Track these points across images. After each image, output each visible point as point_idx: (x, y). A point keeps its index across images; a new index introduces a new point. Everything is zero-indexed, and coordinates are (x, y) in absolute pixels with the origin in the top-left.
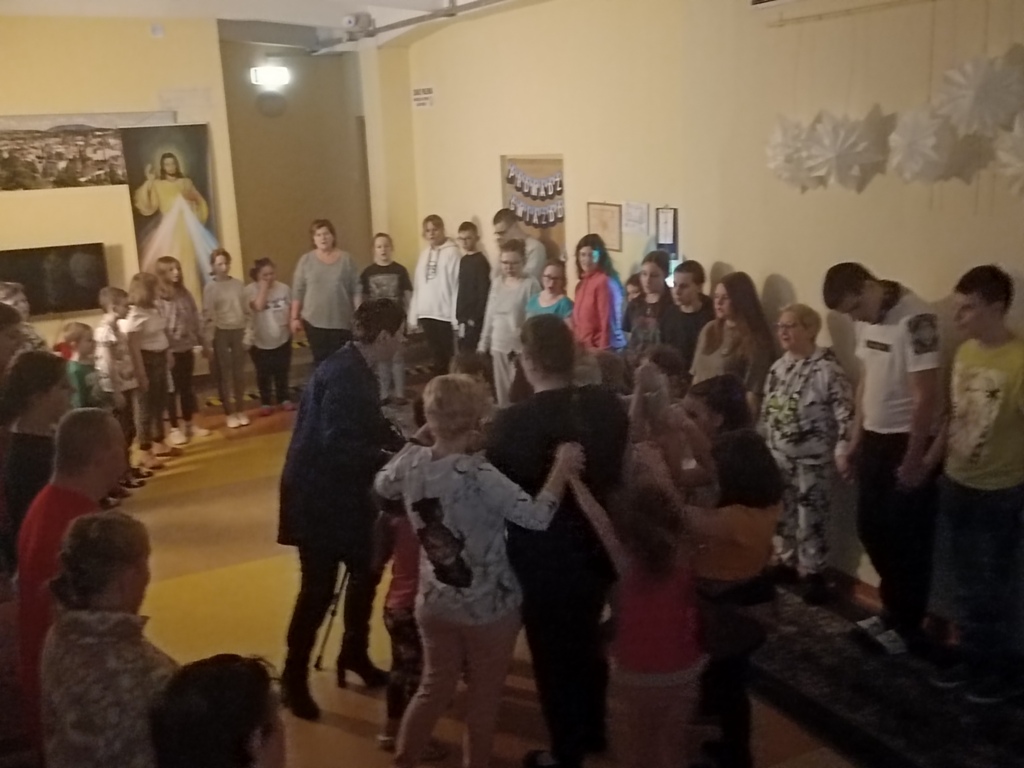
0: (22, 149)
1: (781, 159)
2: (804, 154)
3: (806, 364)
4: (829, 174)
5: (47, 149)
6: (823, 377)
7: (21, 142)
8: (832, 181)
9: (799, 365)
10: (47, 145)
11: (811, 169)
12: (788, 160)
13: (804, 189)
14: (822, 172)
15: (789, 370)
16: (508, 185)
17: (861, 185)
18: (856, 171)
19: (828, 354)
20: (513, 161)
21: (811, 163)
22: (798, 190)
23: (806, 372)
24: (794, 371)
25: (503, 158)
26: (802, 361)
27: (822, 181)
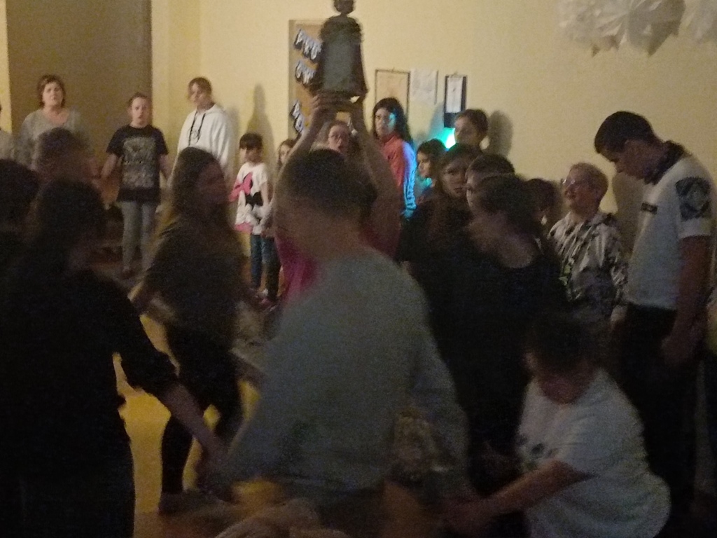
1: (573, 17)
2: (597, 12)
3: (585, 228)
4: (621, 33)
6: (601, 242)
8: (624, 40)
9: (578, 228)
11: (602, 29)
12: (581, 18)
13: (595, 50)
14: (614, 32)
15: (568, 233)
16: (295, 51)
17: (653, 47)
18: (648, 31)
19: (609, 219)
20: (302, 27)
21: (604, 21)
22: (590, 51)
23: (585, 236)
24: (572, 234)
25: (291, 23)
26: (581, 225)
27: (613, 41)
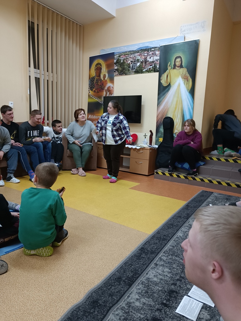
0: (127, 58)
5: (134, 58)
7: (127, 56)
10: (135, 56)
